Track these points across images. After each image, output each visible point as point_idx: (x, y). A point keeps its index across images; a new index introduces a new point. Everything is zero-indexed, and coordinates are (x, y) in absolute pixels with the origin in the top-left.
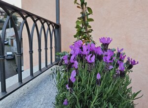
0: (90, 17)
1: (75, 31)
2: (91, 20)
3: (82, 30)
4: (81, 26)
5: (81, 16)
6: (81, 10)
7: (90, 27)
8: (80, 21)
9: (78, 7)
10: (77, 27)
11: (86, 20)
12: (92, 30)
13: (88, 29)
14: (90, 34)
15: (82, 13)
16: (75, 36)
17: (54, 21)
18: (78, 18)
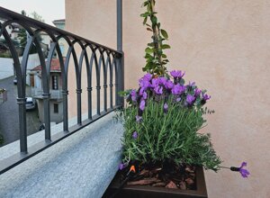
0: (164, 43)
1: (144, 63)
2: (167, 47)
3: (154, 61)
4: (152, 55)
5: (152, 41)
6: (152, 34)
7: (165, 56)
8: (151, 48)
9: (148, 29)
10: (147, 56)
11: (159, 47)
12: (167, 61)
13: (162, 59)
14: (165, 66)
15: (154, 38)
16: (144, 70)
17: (115, 48)
18: (149, 44)
